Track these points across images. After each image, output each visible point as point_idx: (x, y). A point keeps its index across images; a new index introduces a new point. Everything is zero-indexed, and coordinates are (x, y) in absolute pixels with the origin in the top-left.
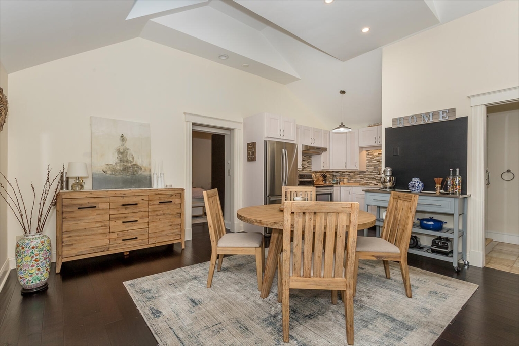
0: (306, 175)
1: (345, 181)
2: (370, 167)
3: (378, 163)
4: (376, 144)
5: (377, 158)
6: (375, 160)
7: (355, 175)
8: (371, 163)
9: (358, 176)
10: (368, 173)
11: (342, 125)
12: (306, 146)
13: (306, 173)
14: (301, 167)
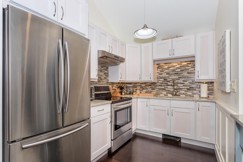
0: (104, 87)
1: (138, 91)
2: (161, 79)
3: (168, 75)
4: (171, 56)
5: (167, 71)
6: (165, 73)
7: (146, 86)
8: (161, 76)
9: (149, 87)
10: (158, 84)
11: (145, 27)
12: (104, 52)
13: (103, 84)
14: (97, 78)
